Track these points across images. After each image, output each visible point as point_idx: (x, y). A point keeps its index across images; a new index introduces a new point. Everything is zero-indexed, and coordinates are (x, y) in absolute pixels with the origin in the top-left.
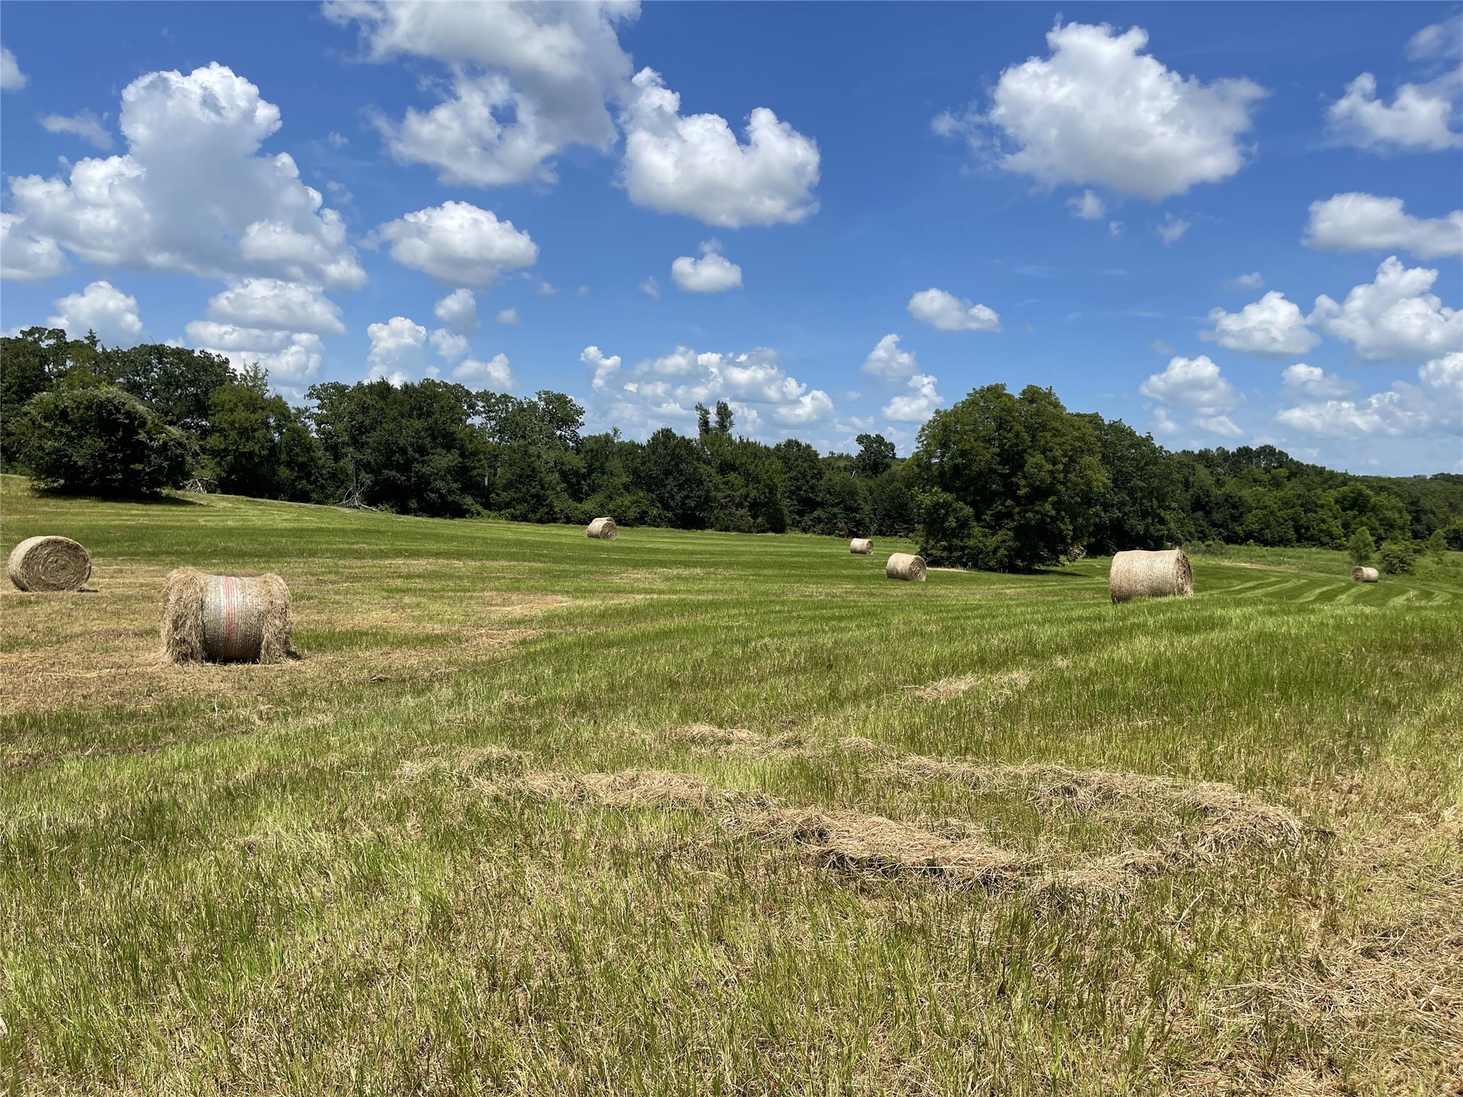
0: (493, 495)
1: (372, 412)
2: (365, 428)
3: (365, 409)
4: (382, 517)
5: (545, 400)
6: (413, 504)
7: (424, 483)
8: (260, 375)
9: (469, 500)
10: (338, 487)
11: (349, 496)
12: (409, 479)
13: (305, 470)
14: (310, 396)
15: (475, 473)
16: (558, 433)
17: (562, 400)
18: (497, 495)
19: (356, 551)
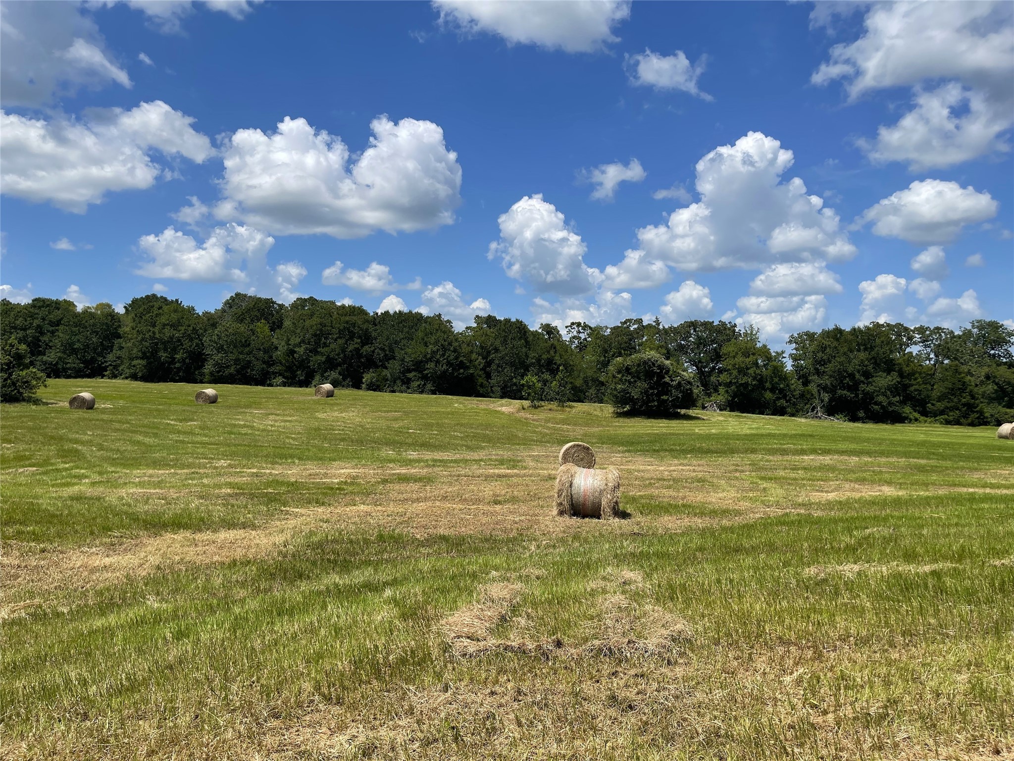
0: (929, 405)
1: (828, 350)
2: (824, 361)
3: (823, 349)
4: (840, 425)
5: (978, 327)
6: (861, 414)
7: (869, 398)
8: (754, 332)
9: (907, 410)
10: (806, 404)
11: (813, 410)
12: (857, 395)
13: (783, 394)
14: (790, 342)
15: (912, 389)
16: (992, 352)
17: (995, 326)
18: (933, 405)
19: (784, 450)
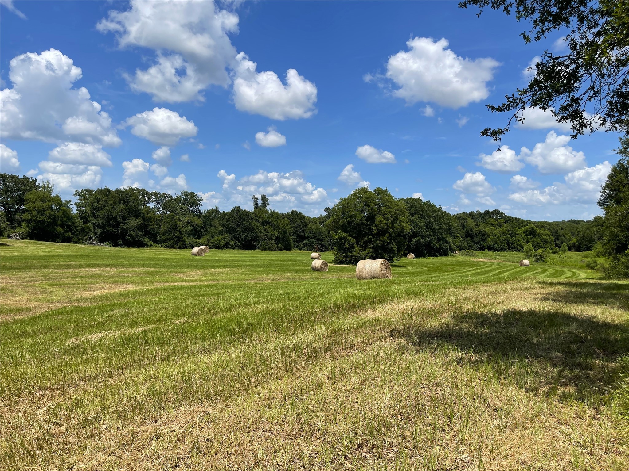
0: (158, 237)
1: (101, 202)
2: (98, 209)
3: (98, 201)
4: (108, 249)
5: (184, 195)
6: (120, 242)
7: (125, 232)
8: (50, 186)
9: (146, 239)
10: (85, 235)
11: (90, 239)
12: (118, 231)
13: (70, 228)
14: (76, 195)
15: (149, 227)
16: (191, 209)
17: (192, 195)
18: (160, 237)
19: (68, 265)
